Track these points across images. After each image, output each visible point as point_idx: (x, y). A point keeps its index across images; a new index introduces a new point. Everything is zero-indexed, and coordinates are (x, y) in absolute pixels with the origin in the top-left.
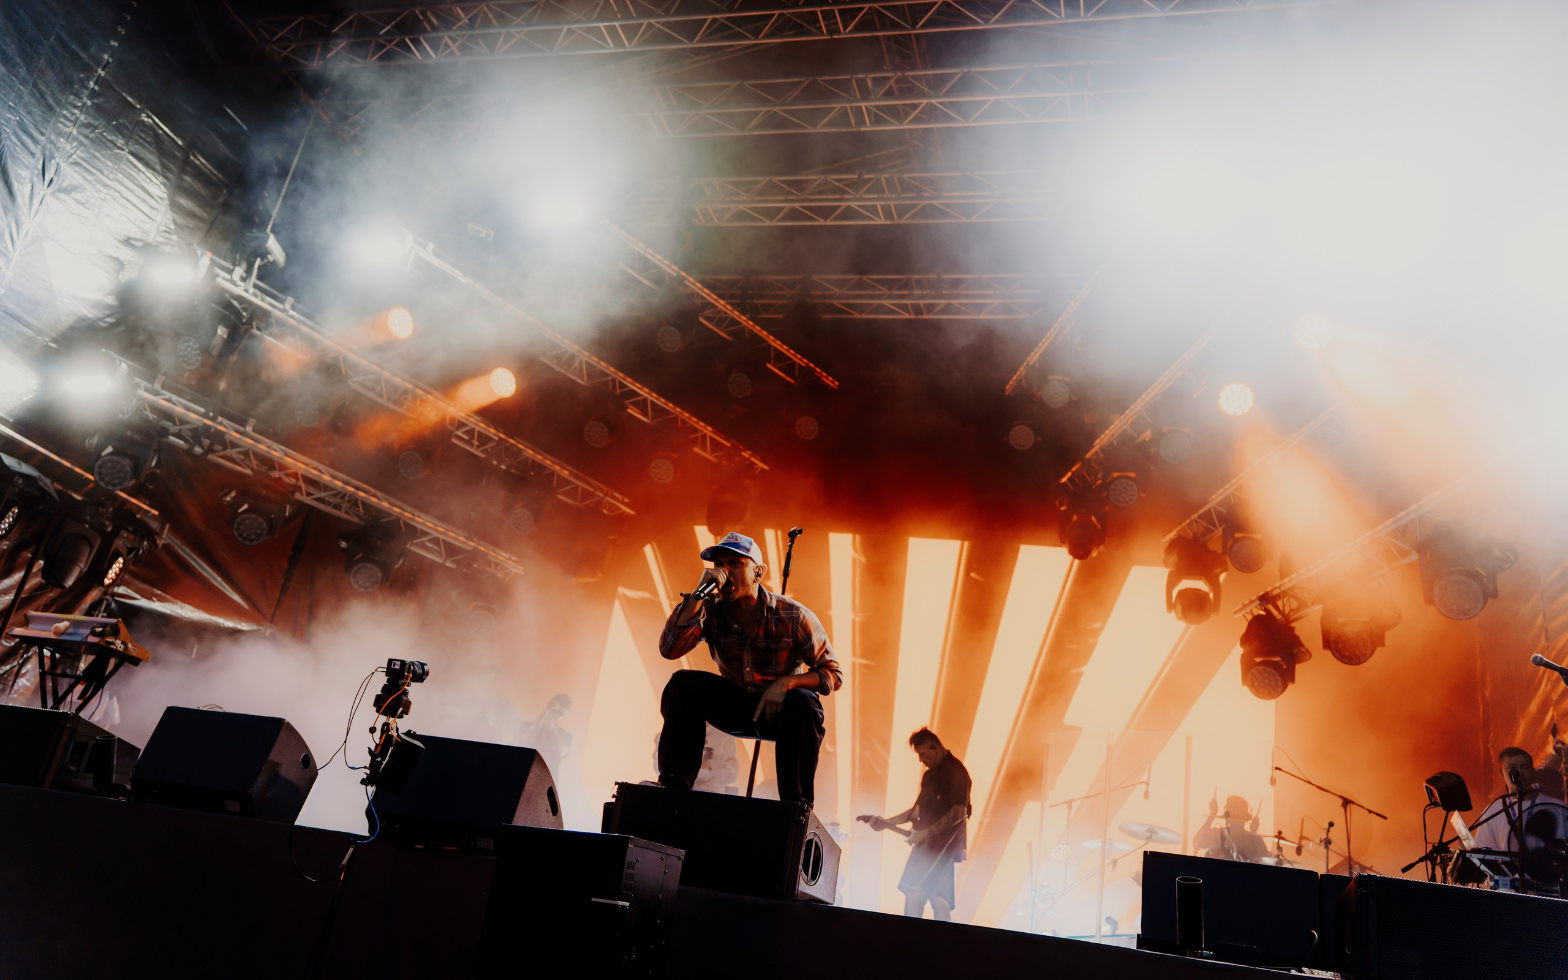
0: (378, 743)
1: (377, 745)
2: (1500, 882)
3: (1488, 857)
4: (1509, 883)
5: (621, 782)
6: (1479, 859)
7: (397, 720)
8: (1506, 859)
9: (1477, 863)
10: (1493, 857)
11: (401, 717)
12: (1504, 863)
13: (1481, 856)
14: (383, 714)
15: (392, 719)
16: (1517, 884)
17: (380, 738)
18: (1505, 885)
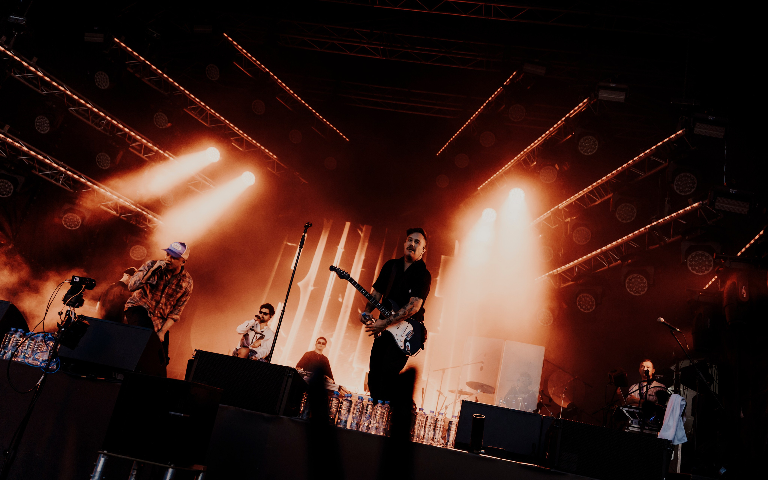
0: (63, 320)
1: (62, 322)
2: (634, 422)
3: (630, 410)
4: (637, 422)
5: (198, 349)
6: (626, 410)
7: (75, 309)
8: (638, 411)
9: (625, 412)
10: (632, 410)
11: (78, 307)
12: (637, 413)
13: (627, 409)
14: (68, 305)
15: (72, 308)
16: (641, 423)
17: (65, 318)
18: (635, 423)
